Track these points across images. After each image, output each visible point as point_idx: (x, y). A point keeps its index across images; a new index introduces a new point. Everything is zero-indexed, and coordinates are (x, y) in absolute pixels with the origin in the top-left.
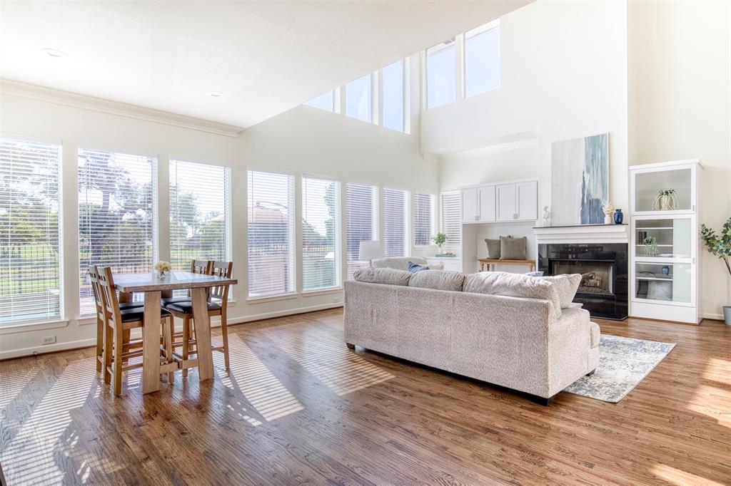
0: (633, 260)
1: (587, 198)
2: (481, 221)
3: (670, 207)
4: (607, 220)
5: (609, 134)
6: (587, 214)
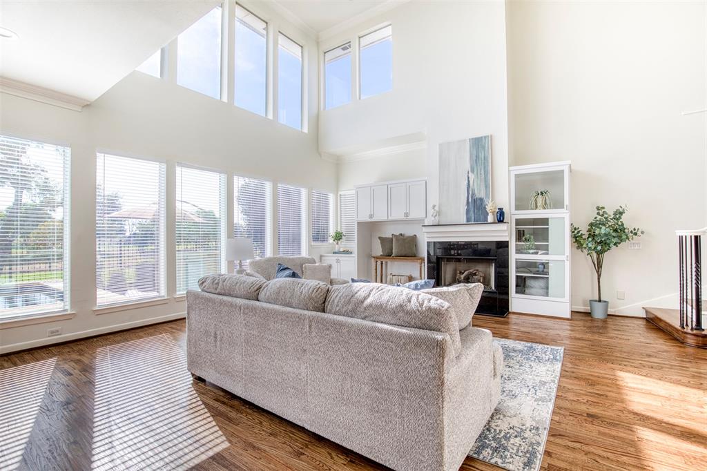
0: (514, 257)
1: (472, 197)
2: (375, 219)
3: (545, 206)
4: (490, 218)
5: (491, 136)
6: (472, 212)
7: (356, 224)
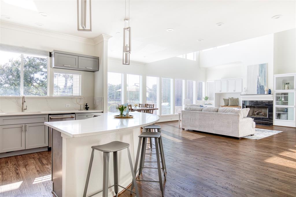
0: (275, 106)
1: (259, 85)
2: (222, 92)
3: (288, 88)
4: (266, 93)
5: (267, 64)
6: (259, 90)
7: (214, 94)
